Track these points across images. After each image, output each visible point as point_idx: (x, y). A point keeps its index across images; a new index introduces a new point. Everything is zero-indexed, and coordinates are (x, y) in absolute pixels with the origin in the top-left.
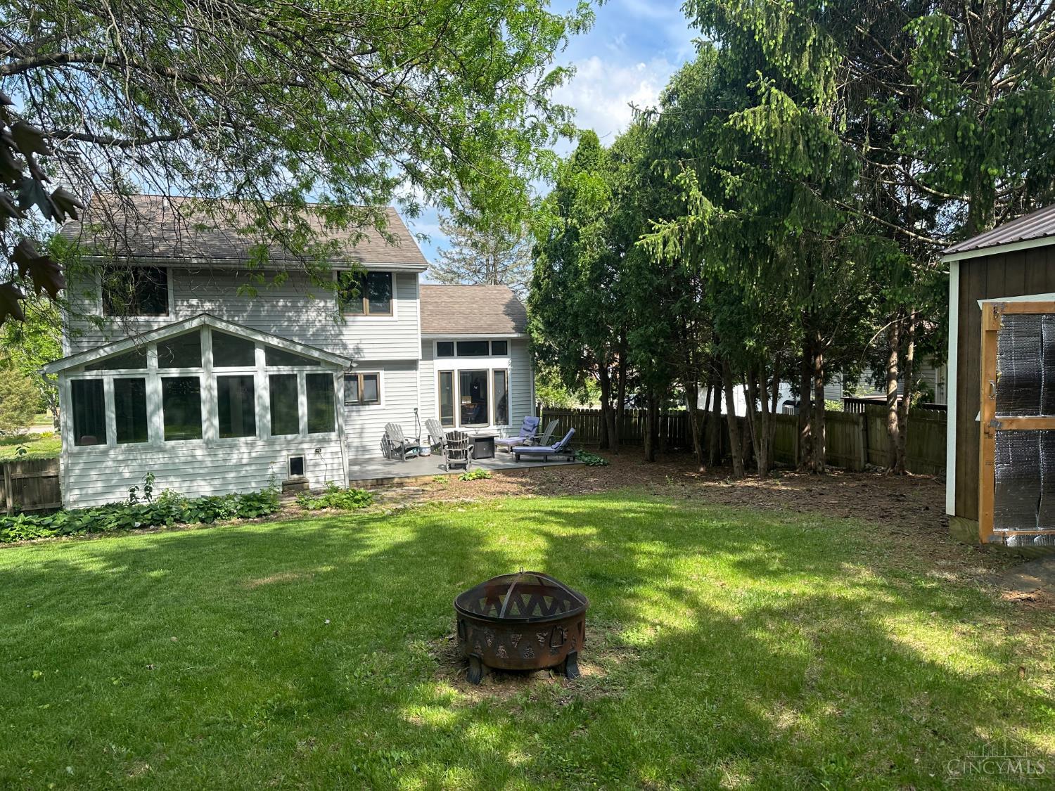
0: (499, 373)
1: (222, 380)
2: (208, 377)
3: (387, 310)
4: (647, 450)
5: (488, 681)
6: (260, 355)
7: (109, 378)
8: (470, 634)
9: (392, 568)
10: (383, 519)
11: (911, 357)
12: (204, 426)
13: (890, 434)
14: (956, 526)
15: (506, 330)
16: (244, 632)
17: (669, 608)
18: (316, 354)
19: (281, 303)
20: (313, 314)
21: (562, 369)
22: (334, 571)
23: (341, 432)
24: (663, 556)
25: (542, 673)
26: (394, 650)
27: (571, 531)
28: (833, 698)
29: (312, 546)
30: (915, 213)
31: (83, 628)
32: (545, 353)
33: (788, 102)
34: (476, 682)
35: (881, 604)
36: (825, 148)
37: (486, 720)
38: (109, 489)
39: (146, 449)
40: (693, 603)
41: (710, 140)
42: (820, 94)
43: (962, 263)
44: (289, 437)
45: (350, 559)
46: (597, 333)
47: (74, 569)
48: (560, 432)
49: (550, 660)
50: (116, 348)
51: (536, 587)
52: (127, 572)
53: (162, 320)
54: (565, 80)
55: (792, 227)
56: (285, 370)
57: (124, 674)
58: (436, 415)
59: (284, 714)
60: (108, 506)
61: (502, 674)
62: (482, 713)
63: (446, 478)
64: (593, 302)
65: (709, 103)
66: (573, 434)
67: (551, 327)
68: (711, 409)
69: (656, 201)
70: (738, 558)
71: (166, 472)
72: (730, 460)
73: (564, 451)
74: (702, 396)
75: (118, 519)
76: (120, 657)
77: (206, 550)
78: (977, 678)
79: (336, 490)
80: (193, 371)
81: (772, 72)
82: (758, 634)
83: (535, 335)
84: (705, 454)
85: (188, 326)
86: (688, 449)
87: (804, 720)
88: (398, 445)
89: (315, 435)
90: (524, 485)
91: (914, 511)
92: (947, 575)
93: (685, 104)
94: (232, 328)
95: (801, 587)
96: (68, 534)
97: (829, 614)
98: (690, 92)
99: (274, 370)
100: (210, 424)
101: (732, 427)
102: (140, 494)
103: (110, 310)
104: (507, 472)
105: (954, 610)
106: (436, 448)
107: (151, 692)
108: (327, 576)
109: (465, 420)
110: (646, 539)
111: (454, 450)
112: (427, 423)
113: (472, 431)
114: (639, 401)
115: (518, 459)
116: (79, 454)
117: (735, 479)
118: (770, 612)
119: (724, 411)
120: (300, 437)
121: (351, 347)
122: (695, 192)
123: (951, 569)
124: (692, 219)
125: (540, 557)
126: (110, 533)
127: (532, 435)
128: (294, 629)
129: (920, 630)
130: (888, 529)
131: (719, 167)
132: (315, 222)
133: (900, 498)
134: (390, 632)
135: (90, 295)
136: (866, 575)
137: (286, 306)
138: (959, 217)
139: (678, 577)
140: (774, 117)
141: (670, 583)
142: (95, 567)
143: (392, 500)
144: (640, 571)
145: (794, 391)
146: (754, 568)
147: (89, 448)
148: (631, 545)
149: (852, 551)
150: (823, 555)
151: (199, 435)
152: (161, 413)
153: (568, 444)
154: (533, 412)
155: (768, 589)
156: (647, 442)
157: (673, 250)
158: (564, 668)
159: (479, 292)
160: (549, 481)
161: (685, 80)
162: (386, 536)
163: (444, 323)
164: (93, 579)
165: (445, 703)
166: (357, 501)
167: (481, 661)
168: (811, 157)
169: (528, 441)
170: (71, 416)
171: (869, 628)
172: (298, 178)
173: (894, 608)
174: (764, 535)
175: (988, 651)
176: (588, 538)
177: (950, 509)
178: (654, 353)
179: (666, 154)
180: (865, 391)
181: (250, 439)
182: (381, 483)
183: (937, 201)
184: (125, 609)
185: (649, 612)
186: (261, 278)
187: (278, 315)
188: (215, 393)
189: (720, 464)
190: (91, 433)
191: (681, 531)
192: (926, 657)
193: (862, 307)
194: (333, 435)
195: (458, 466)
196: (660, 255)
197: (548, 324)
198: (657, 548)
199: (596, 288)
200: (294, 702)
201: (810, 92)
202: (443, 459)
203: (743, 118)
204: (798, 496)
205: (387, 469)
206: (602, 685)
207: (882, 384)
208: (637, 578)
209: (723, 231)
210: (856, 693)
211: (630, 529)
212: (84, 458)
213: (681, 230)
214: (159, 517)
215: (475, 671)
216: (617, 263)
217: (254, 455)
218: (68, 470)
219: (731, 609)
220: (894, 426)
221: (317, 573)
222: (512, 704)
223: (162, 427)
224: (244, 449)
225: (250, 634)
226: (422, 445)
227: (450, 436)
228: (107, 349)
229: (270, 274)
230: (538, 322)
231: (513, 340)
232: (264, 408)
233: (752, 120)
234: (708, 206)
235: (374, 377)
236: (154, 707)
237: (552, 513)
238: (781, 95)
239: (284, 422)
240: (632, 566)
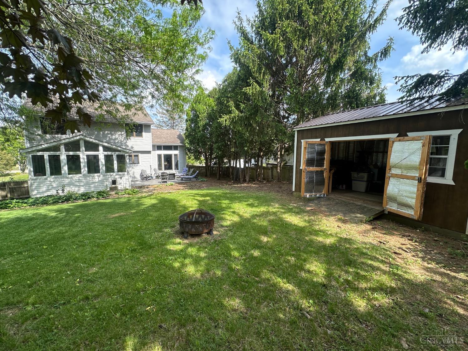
0: (176, 155)
1: (88, 156)
2: (83, 155)
3: (141, 136)
4: (218, 177)
5: (189, 237)
6: (101, 148)
7: (46, 155)
8: (184, 226)
9: (154, 210)
10: (145, 197)
11: (283, 153)
12: (82, 171)
13: (278, 172)
14: (295, 194)
15: (178, 143)
16: (113, 230)
17: (233, 216)
18: (119, 149)
19: (106, 132)
20: (117, 136)
21: (194, 155)
22: (136, 212)
23: (128, 172)
24: (229, 203)
25: (204, 234)
26: (161, 232)
27: (203, 198)
28: (275, 234)
29: (127, 205)
30: (284, 117)
31: (57, 233)
32: (189, 150)
33: (258, 86)
34: (186, 238)
35: (281, 212)
36: (266, 99)
37: (192, 247)
38: (48, 190)
39: (61, 178)
40: (238, 215)
41: (237, 94)
42: (265, 85)
43: (298, 131)
44: (112, 174)
45: (140, 208)
46: (204, 145)
47: (45, 215)
48: (194, 172)
49: (206, 231)
50: (48, 145)
51: (200, 213)
52: (66, 215)
53: (64, 136)
54: (201, 72)
55: (258, 119)
56: (109, 153)
57: (77, 244)
58: (157, 167)
59: (134, 251)
60: (48, 196)
61: (193, 236)
62: (191, 245)
63: (161, 185)
64: (203, 136)
65: (236, 84)
66: (198, 173)
67: (191, 143)
68: (234, 166)
69: (221, 109)
70: (247, 203)
71: (69, 185)
72: (240, 179)
73: (195, 177)
74: (232, 162)
75: (53, 200)
76: (73, 240)
77: (92, 208)
78: (304, 227)
79: (127, 189)
80: (78, 153)
81: (254, 78)
82: (255, 221)
83: (187, 145)
84: (233, 178)
85: (75, 138)
86: (229, 176)
87: (269, 239)
88: (145, 176)
89: (120, 173)
90: (184, 187)
91: (285, 191)
92: (294, 205)
93: (229, 84)
94: (91, 140)
95: (263, 209)
96: (34, 205)
97: (271, 215)
98: (230, 80)
99: (106, 153)
100: (84, 169)
101: (240, 170)
102: (60, 192)
103: (45, 132)
104: (179, 183)
105: (297, 212)
106: (157, 177)
107: (88, 249)
108: (134, 213)
109: (165, 169)
110: (223, 200)
111: (163, 177)
112: (154, 170)
113: (168, 172)
114: (215, 164)
115: (182, 180)
116: (36, 179)
117: (241, 184)
118: (256, 215)
119: (238, 166)
120: (115, 174)
121: (130, 146)
122: (233, 108)
123: (295, 203)
124: (233, 115)
125: (197, 206)
126: (50, 204)
127: (186, 173)
128: (129, 228)
129: (291, 217)
130: (280, 195)
131: (239, 102)
132: (121, 109)
133: (281, 188)
134: (158, 227)
135: (37, 127)
136: (277, 205)
137: (108, 133)
138: (294, 119)
139: (233, 208)
140: (254, 90)
141: (232, 210)
142: (54, 214)
143: (145, 192)
144: (224, 208)
145: (255, 161)
146: (252, 205)
147: (40, 177)
148: (219, 201)
149: (273, 200)
150: (266, 202)
151: (80, 173)
152: (67, 166)
153: (196, 176)
154: (186, 166)
155: (255, 210)
156: (218, 175)
157: (228, 123)
158: (210, 233)
159: (169, 132)
160: (192, 186)
161: (229, 77)
162: (149, 202)
163: (159, 140)
164: (55, 218)
165: (180, 244)
166: (134, 192)
167: (187, 233)
168: (263, 101)
169: (185, 175)
170: (32, 167)
171: (279, 218)
172: (113, 94)
173: (284, 213)
174: (252, 197)
175: (305, 221)
176: (208, 200)
177: (294, 190)
178: (221, 150)
179: (225, 97)
180: (272, 161)
181: (98, 174)
182: (141, 187)
183: (290, 115)
184: (70, 226)
185: (228, 218)
186: (103, 125)
187: (105, 136)
188: (86, 160)
189: (237, 180)
190: (40, 172)
191: (231, 197)
192: (293, 223)
193: (272, 141)
194: (126, 173)
195: (164, 182)
196: (224, 124)
197: (190, 141)
198: (227, 202)
199: (204, 132)
200: (136, 247)
201: (263, 84)
202: (160, 180)
203: (246, 89)
204: (257, 188)
205: (143, 183)
206: (220, 236)
207: (276, 160)
208: (223, 209)
209: (241, 119)
210: (280, 233)
211: (219, 197)
212: (38, 180)
213: (230, 118)
214: (68, 199)
215: (186, 235)
216: (210, 126)
217: (100, 179)
218: (32, 185)
219: (247, 215)
220: (279, 170)
221: (131, 213)
222: (198, 242)
223: (67, 171)
224: (97, 177)
225: (115, 230)
226: (153, 176)
227: (162, 173)
228: (45, 145)
229: (106, 123)
230: (187, 141)
231: (180, 146)
232: (103, 165)
233: (248, 90)
234: (237, 112)
235: (137, 156)
236: (92, 252)
237: (196, 194)
238: (256, 84)
239: (109, 169)
240: (221, 206)
